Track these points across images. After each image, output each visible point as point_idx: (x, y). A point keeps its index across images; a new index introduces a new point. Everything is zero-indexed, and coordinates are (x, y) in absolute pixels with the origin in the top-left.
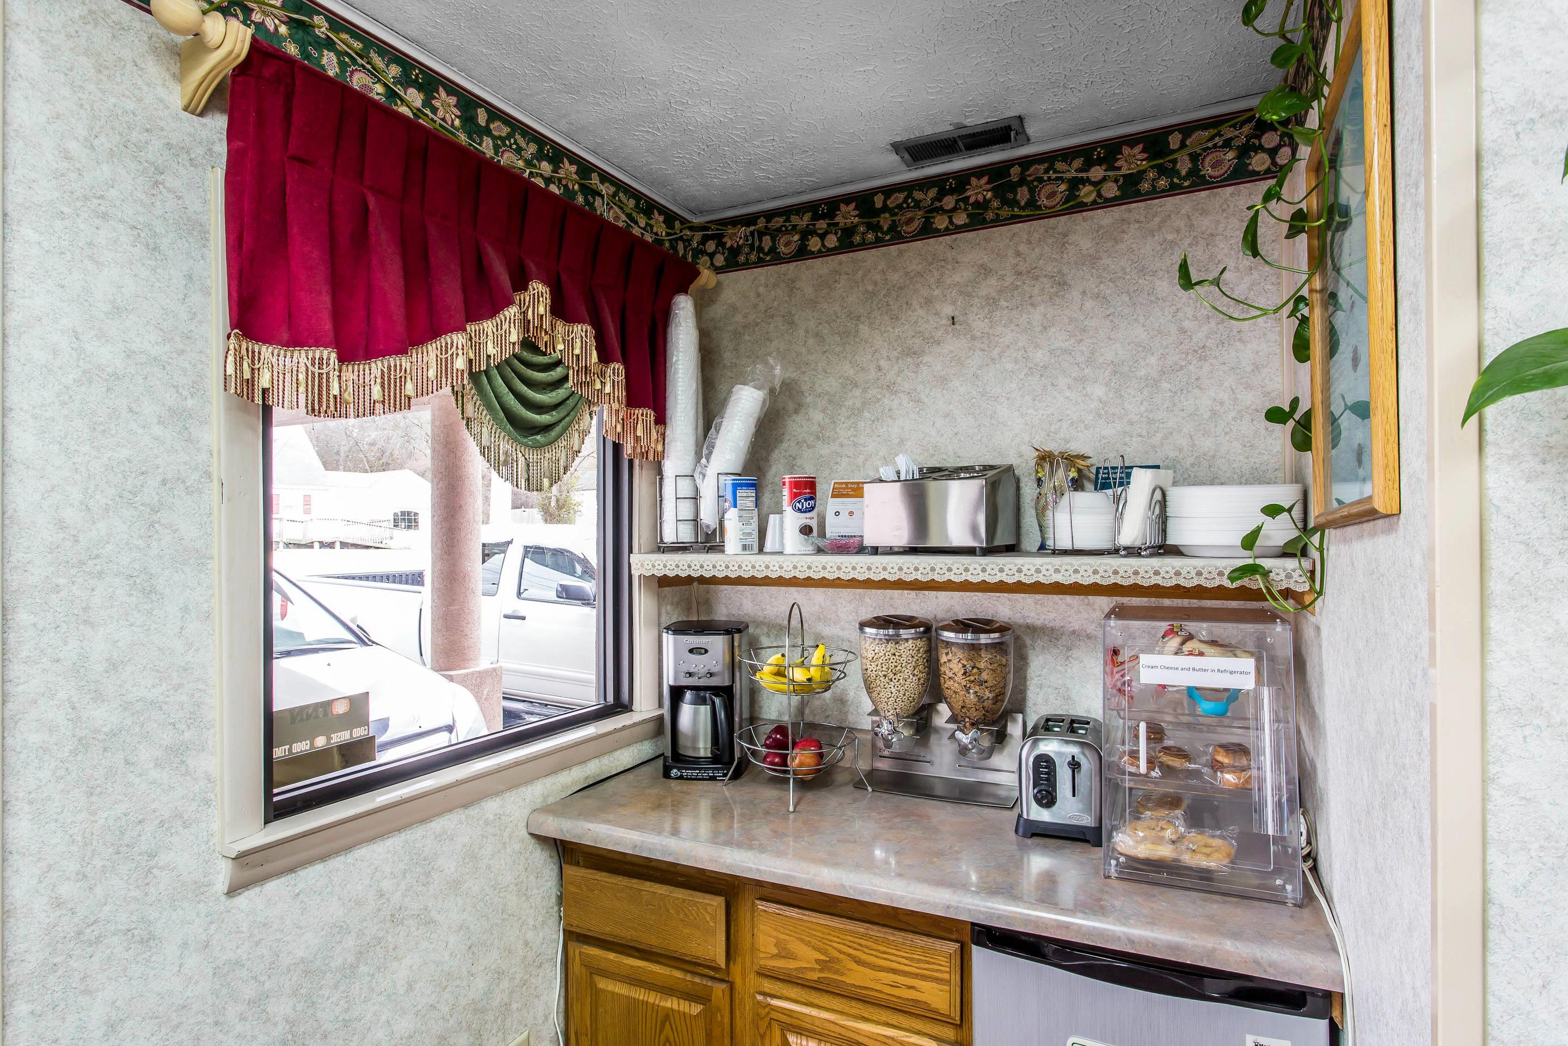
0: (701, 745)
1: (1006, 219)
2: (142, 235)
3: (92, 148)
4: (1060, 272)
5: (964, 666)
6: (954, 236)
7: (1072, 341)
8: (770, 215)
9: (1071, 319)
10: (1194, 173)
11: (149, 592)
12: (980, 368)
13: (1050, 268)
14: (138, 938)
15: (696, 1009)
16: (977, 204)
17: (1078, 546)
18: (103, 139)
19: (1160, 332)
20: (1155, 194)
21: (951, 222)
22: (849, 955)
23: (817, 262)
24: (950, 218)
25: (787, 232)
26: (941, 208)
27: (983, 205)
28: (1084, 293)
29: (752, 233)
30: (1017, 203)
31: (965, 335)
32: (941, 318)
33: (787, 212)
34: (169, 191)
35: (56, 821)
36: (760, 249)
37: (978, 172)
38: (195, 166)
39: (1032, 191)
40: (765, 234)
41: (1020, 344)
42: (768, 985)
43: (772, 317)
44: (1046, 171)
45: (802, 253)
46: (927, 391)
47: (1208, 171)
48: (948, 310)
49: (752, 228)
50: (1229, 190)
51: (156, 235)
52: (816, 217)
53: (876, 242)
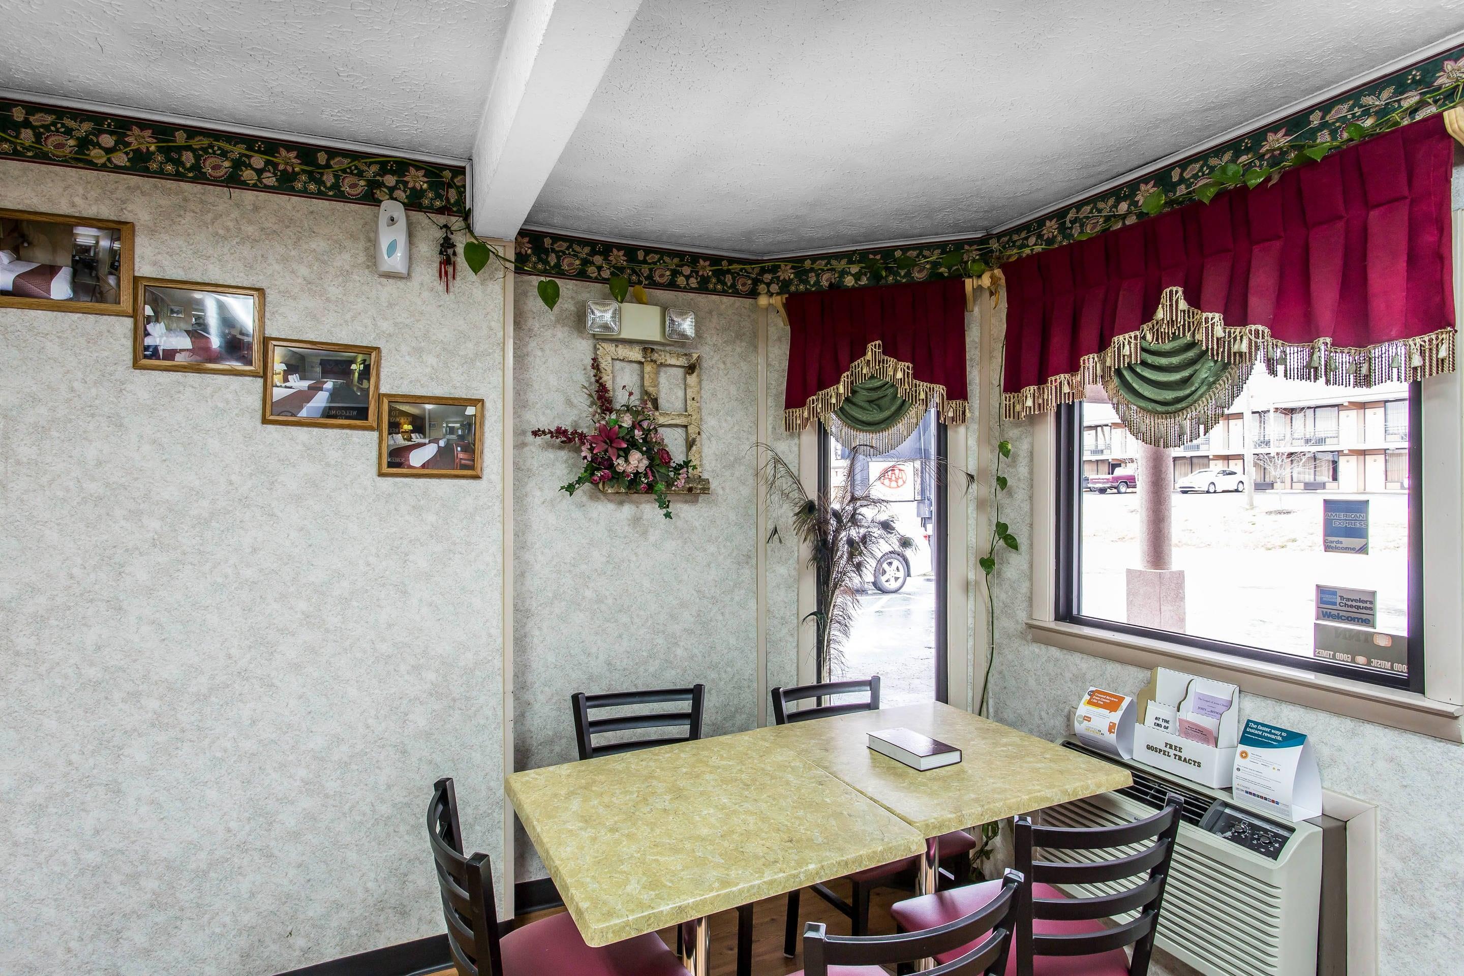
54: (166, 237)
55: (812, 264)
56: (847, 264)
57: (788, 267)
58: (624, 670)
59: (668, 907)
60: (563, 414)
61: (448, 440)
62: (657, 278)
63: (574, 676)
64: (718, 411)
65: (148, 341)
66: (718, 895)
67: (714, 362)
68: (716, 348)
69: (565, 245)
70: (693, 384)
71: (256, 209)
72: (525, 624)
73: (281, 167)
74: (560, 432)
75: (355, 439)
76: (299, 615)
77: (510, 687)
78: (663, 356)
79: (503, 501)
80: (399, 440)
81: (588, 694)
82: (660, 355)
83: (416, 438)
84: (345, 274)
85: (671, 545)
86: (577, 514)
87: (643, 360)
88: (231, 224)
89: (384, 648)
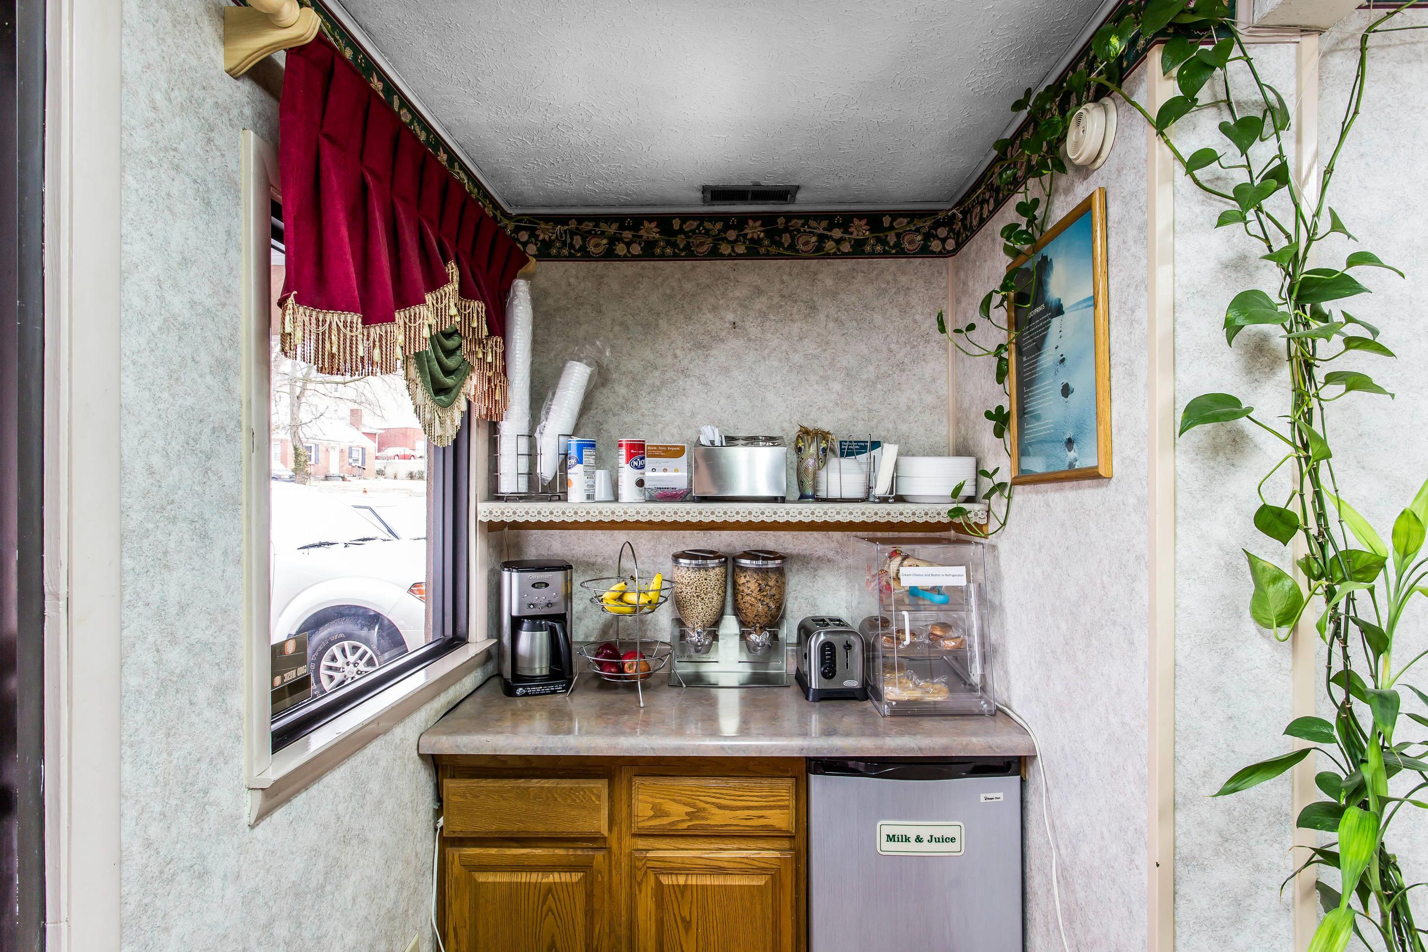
0: (537, 665)
1: (773, 255)
2: (201, 189)
3: (170, 100)
4: (811, 299)
5: (760, 585)
6: (736, 262)
7: (820, 350)
8: (581, 219)
9: (819, 335)
10: (898, 245)
11: (204, 536)
12: (754, 362)
13: (805, 296)
14: (197, 873)
15: (576, 877)
16: (752, 240)
17: (846, 495)
18: (176, 92)
19: (876, 350)
20: (873, 255)
21: (733, 250)
22: (713, 803)
23: (623, 265)
24: (733, 248)
25: (596, 235)
26: (726, 239)
27: (759, 241)
28: (828, 316)
29: (565, 231)
30: (782, 245)
31: (743, 338)
32: (725, 322)
33: (597, 219)
34: (217, 149)
35: (147, 763)
36: (572, 246)
37: (755, 216)
38: (232, 126)
39: (793, 237)
40: (577, 234)
41: (784, 348)
42: (641, 843)
43: (582, 304)
44: (803, 226)
45: (609, 255)
46: (714, 377)
47: (906, 245)
48: (730, 317)
49: (566, 227)
50: (918, 261)
51: (208, 190)
52: (622, 228)
53: (673, 256)
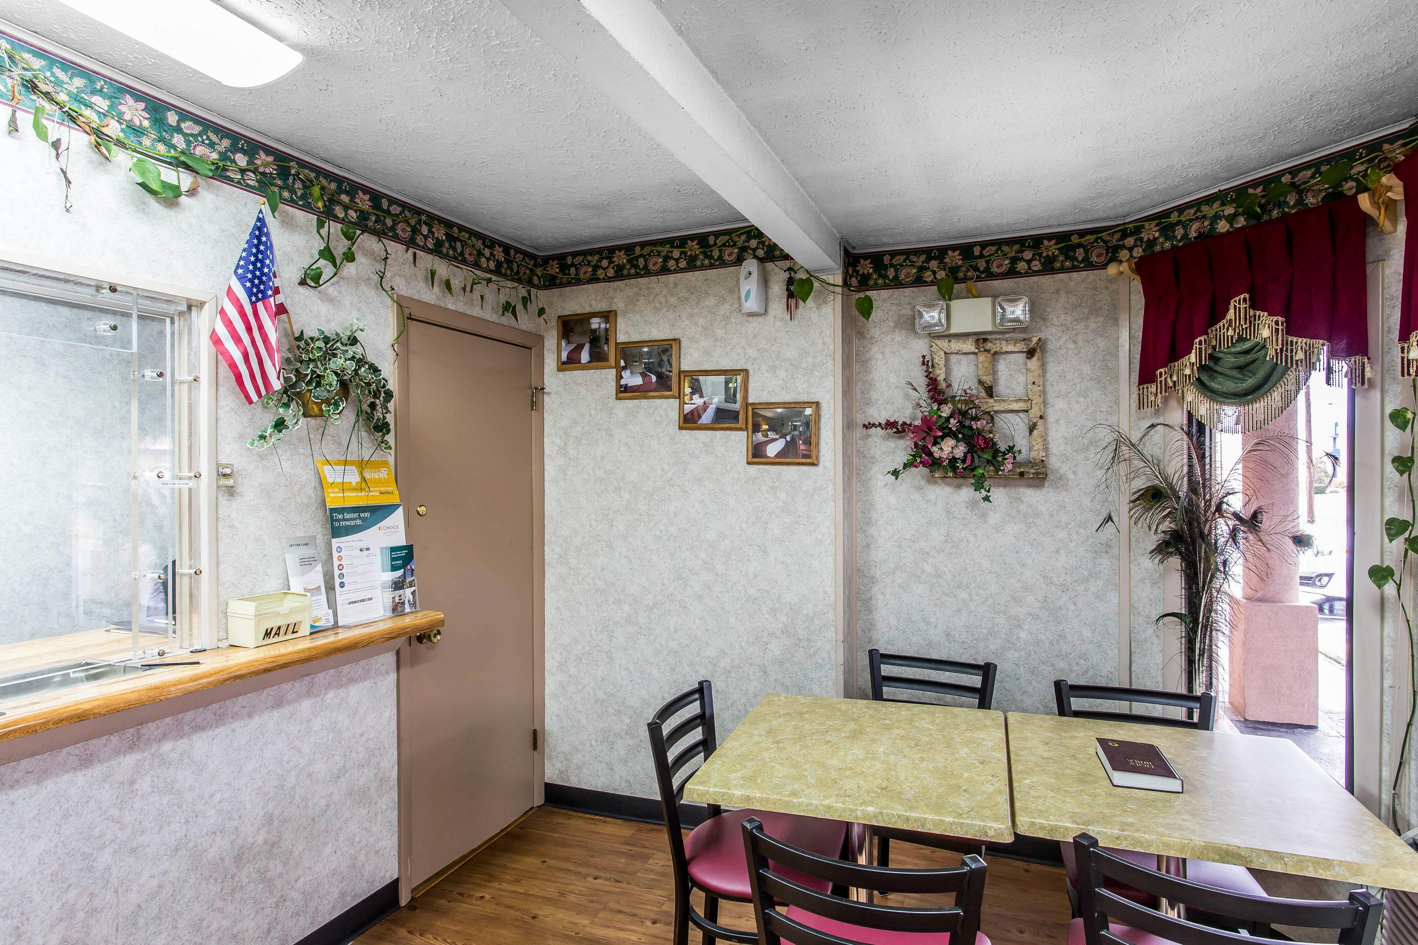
54: (631, 315)
55: (1178, 217)
56: (1220, 206)
57: (1153, 226)
58: (964, 642)
59: (739, 793)
60: (902, 408)
61: (793, 436)
62: (994, 269)
63: (914, 639)
64: (1067, 393)
65: (623, 382)
66: (780, 800)
67: (1061, 342)
68: (1065, 328)
69: (902, 258)
70: (1033, 368)
71: (676, 285)
72: (871, 588)
73: (689, 253)
74: (890, 425)
75: (733, 438)
76: (701, 561)
77: (841, 637)
78: (998, 345)
79: (834, 484)
80: (759, 437)
81: (882, 651)
82: (994, 344)
83: (772, 435)
84: (726, 318)
85: (1013, 528)
86: (916, 496)
87: (977, 351)
88: (662, 299)
89: (752, 592)
